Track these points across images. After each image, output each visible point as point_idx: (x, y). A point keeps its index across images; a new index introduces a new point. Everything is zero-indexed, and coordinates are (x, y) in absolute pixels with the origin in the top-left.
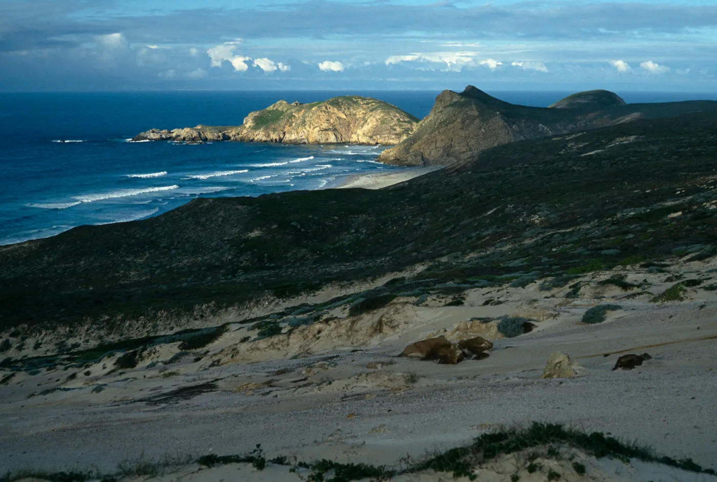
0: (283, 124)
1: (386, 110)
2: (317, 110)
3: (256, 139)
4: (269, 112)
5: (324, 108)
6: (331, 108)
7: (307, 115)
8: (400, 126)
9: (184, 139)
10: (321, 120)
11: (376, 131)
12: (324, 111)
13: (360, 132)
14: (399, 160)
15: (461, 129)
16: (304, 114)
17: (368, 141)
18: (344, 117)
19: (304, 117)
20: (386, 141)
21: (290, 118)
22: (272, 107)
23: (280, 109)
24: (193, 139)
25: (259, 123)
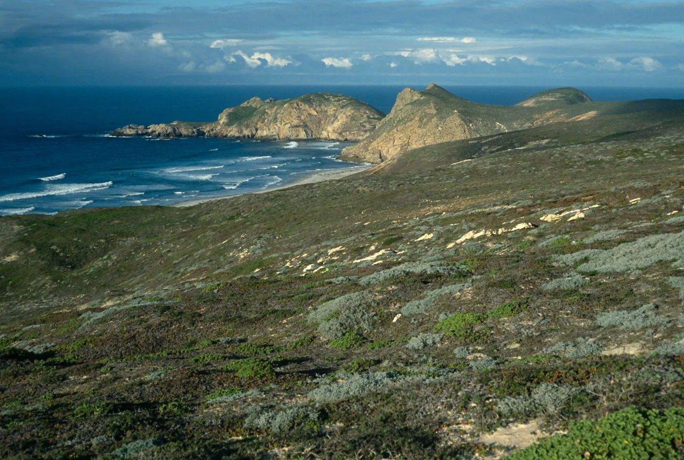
0: (255, 120)
1: (357, 107)
2: (288, 107)
3: (229, 135)
4: (243, 108)
5: (295, 105)
6: (303, 104)
7: (278, 111)
8: (370, 122)
9: (159, 135)
10: (292, 117)
11: (346, 128)
12: (296, 108)
13: (330, 128)
14: (358, 157)
15: (418, 127)
16: (276, 111)
17: (338, 137)
18: (315, 113)
19: (276, 113)
20: (355, 138)
21: (263, 114)
22: (246, 103)
23: (254, 105)
24: (168, 135)
25: (233, 119)
